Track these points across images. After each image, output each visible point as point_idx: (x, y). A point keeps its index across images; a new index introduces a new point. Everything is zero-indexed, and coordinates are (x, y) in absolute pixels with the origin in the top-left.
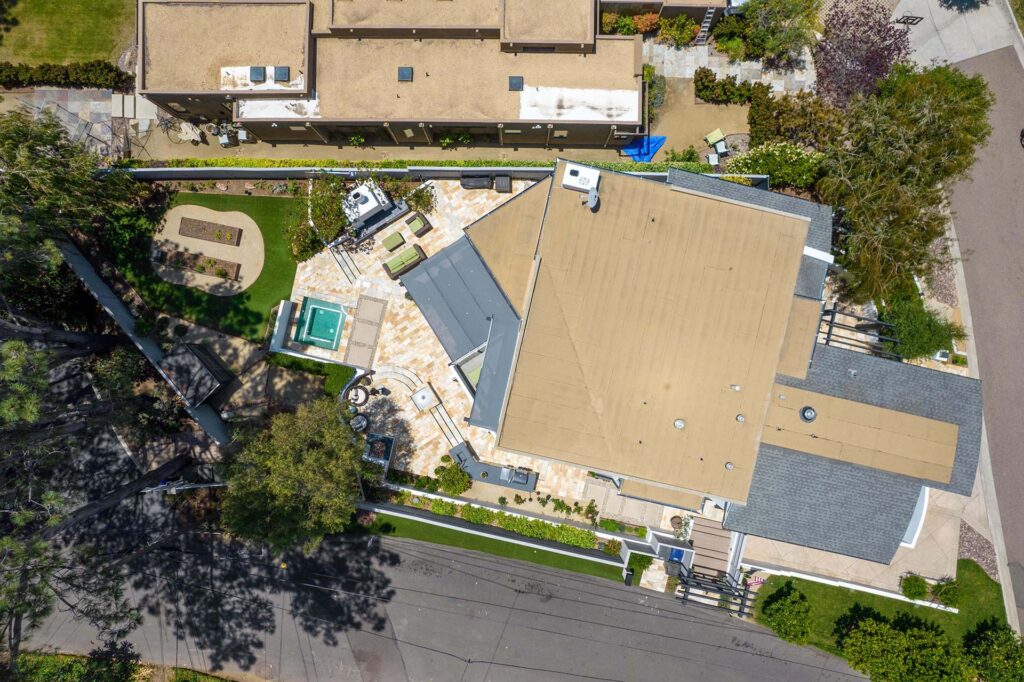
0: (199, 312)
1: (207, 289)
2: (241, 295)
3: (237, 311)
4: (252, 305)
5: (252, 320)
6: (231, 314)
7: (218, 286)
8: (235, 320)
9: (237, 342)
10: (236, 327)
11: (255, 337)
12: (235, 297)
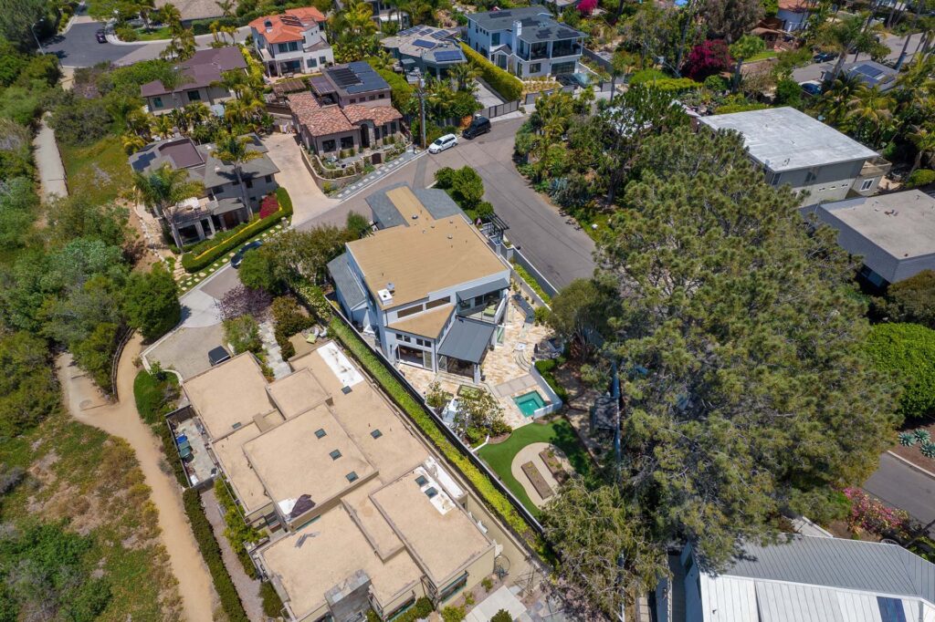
0: (581, 453)
1: (567, 460)
2: (553, 443)
3: (562, 438)
4: (553, 434)
5: (559, 429)
6: (567, 439)
7: (560, 456)
8: (567, 435)
9: (576, 424)
10: (570, 432)
11: (565, 421)
12: (557, 445)
